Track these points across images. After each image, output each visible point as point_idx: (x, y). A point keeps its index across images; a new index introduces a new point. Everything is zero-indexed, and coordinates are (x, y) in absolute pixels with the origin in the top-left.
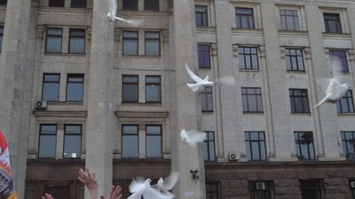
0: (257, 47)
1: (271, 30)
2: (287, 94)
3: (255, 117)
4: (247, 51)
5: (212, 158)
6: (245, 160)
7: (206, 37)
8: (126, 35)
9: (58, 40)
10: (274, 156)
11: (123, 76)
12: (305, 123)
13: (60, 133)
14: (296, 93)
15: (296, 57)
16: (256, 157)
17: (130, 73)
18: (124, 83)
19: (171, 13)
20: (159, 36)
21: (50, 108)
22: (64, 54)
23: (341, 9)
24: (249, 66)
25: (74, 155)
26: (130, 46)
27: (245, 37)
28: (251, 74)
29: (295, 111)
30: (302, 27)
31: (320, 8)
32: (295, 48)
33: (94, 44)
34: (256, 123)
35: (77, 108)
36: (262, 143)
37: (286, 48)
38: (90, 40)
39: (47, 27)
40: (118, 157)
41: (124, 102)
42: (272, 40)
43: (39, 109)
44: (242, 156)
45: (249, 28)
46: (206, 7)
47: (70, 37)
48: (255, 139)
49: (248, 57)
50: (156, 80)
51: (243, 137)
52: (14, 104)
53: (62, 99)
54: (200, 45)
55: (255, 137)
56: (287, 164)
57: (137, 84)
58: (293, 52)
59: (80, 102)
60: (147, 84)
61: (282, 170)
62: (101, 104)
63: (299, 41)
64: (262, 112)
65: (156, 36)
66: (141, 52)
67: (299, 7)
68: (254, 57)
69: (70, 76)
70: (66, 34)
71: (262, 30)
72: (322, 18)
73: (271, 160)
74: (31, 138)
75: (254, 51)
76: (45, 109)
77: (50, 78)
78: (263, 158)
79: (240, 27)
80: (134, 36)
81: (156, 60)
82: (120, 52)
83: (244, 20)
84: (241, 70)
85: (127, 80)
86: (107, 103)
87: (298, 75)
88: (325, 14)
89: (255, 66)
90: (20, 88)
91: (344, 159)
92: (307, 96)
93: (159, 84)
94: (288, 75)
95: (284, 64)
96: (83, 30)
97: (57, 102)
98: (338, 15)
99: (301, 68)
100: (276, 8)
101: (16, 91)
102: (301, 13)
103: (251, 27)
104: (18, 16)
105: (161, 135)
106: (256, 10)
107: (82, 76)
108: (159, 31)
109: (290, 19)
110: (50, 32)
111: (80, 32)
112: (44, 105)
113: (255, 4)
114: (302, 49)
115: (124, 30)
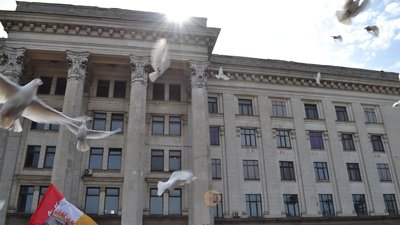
0: (255, 129)
1: (265, 116)
2: (278, 165)
3: (253, 182)
4: (247, 132)
5: (220, 215)
6: (245, 217)
7: (216, 121)
8: (155, 119)
9: (103, 122)
10: (268, 213)
11: (152, 150)
12: (292, 188)
13: (102, 194)
14: (284, 165)
15: (284, 137)
16: (254, 214)
17: (157, 148)
18: (152, 156)
19: (190, 103)
20: (181, 120)
21: (96, 174)
23: (318, 101)
24: (248, 144)
25: (113, 212)
26: (158, 127)
27: (245, 121)
28: (251, 150)
29: (284, 178)
30: (289, 114)
31: (302, 100)
32: (284, 131)
33: (130, 126)
34: (254, 188)
35: (115, 175)
36: (259, 204)
37: (277, 130)
38: (127, 122)
39: (95, 112)
40: (147, 213)
41: (152, 171)
42: (266, 123)
43: (86, 175)
44: (244, 214)
45: (248, 115)
46: (216, 98)
47: (112, 120)
48: (254, 200)
49: (248, 137)
50: (178, 154)
51: (244, 198)
52: (67, 171)
53: (105, 168)
54: (211, 127)
55: (253, 198)
56: (278, 220)
57: (163, 156)
58: (282, 133)
59: (118, 171)
60: (170, 157)
62: (135, 172)
63: (287, 125)
64: (259, 179)
65: (178, 120)
66: (166, 132)
67: (286, 99)
68: (252, 137)
69: (111, 150)
70: (109, 118)
71: (258, 116)
72: (304, 108)
73: (266, 216)
74: (80, 198)
75: (252, 132)
76: (90, 176)
77: (95, 151)
78: (260, 215)
79: (242, 114)
80: (162, 120)
81: (177, 139)
82: (150, 132)
83: (245, 108)
84: (243, 147)
85: (155, 153)
86: (139, 171)
87: (286, 151)
88: (305, 105)
89: (253, 144)
90: (72, 159)
91: (321, 215)
92: (293, 167)
93: (179, 157)
94: (279, 151)
95: (276, 142)
96: (122, 115)
97: (101, 170)
98: (315, 106)
99: (288, 145)
100: (270, 100)
101: (69, 161)
102: (288, 104)
103: (250, 114)
104: (73, 104)
105: (181, 196)
106: (254, 101)
107: (120, 150)
108: (180, 117)
109: (280, 108)
110: (97, 116)
111: (119, 117)
112: (90, 173)
113: (254, 96)
114: (289, 131)
115: (153, 115)
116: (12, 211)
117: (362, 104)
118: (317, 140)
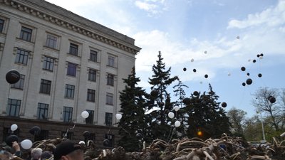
0: (29, 52)
1: (39, 44)
2: (40, 81)
3: (17, 91)
4: (22, 53)
6: (5, 115)
10: (23, 115)
12: (46, 99)
14: (45, 82)
15: (50, 63)
16: (12, 114)
23: (80, 43)
24: (21, 62)
27: (23, 45)
28: (21, 66)
29: (42, 92)
30: (57, 47)
31: (70, 40)
32: (51, 58)
34: (17, 94)
36: (18, 107)
37: (46, 56)
44: (4, 113)
45: (27, 40)
46: (4, 21)
48: (14, 104)
49: (22, 56)
51: (7, 102)
56: (29, 121)
58: (49, 60)
61: (26, 123)
63: (54, 54)
64: (22, 89)
67: (59, 36)
68: (25, 57)
71: (34, 43)
72: (69, 45)
73: (21, 117)
75: (26, 53)
78: (17, 115)
79: (22, 39)
83: (26, 34)
84: (15, 63)
87: (48, 73)
88: (71, 44)
89: (25, 62)
92: (50, 85)
94: (43, 72)
95: (42, 65)
98: (78, 46)
99: (51, 69)
100: (46, 34)
102: (58, 40)
103: (29, 40)
106: (34, 31)
109: (52, 41)
113: (35, 28)
114: (54, 59)
117: (108, 53)
118: (72, 70)
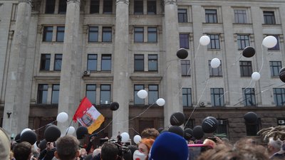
0: (219, 35)
1: (228, 24)
2: (238, 64)
3: (217, 79)
4: (213, 37)
5: (190, 105)
6: (211, 106)
7: (186, 29)
8: (137, 30)
9: (96, 34)
10: (229, 103)
11: (135, 55)
13: (98, 90)
14: (244, 64)
15: (244, 41)
16: (217, 104)
18: (135, 60)
19: (163, 15)
21: (92, 75)
22: (100, 42)
23: (275, 8)
24: (213, 47)
25: (107, 102)
26: (139, 36)
27: (211, 29)
28: (215, 52)
29: (243, 75)
30: (248, 21)
31: (261, 8)
32: (245, 35)
33: (116, 38)
34: (218, 83)
35: (107, 75)
36: (222, 96)
37: (238, 34)
38: (114, 33)
39: (89, 26)
40: (132, 104)
41: (135, 71)
42: (229, 30)
43: (85, 76)
44: (209, 104)
45: (214, 23)
46: (186, 10)
47: (103, 31)
48: (217, 93)
49: (213, 41)
50: (155, 57)
51: (209, 92)
52: (72, 74)
53: (99, 69)
54: (180, 34)
55: (217, 92)
56: (237, 109)
57: (143, 59)
58: (242, 37)
59: (109, 71)
60: (149, 60)
61: (234, 112)
62: (121, 73)
63: (247, 30)
64: (222, 76)
65: (155, 30)
66: (146, 40)
67: (247, 8)
68: (217, 41)
69: (103, 55)
70: (100, 30)
71: (222, 23)
72: (262, 14)
73: (227, 106)
74: (82, 93)
75: (217, 37)
76: (89, 76)
77: (91, 57)
78: (222, 105)
79: (208, 23)
80: (141, 30)
81: (154, 45)
82: (133, 40)
83: (211, 17)
84: (208, 49)
85: (137, 57)
86: (125, 72)
88: (264, 12)
89: (217, 47)
90: (75, 64)
91: (275, 105)
92: (251, 66)
93: (156, 60)
94: (239, 52)
95: (237, 45)
96: (111, 28)
97: (97, 72)
98: (273, 12)
100: (232, 10)
101: (72, 66)
102: (248, 12)
103: (216, 22)
104: (72, 22)
106: (219, 11)
107: (110, 55)
108: (156, 27)
109: (241, 16)
110: (91, 29)
111: (109, 29)
112: (88, 73)
113: (218, 7)
114: (248, 35)
115: (135, 27)
116: (34, 103)
